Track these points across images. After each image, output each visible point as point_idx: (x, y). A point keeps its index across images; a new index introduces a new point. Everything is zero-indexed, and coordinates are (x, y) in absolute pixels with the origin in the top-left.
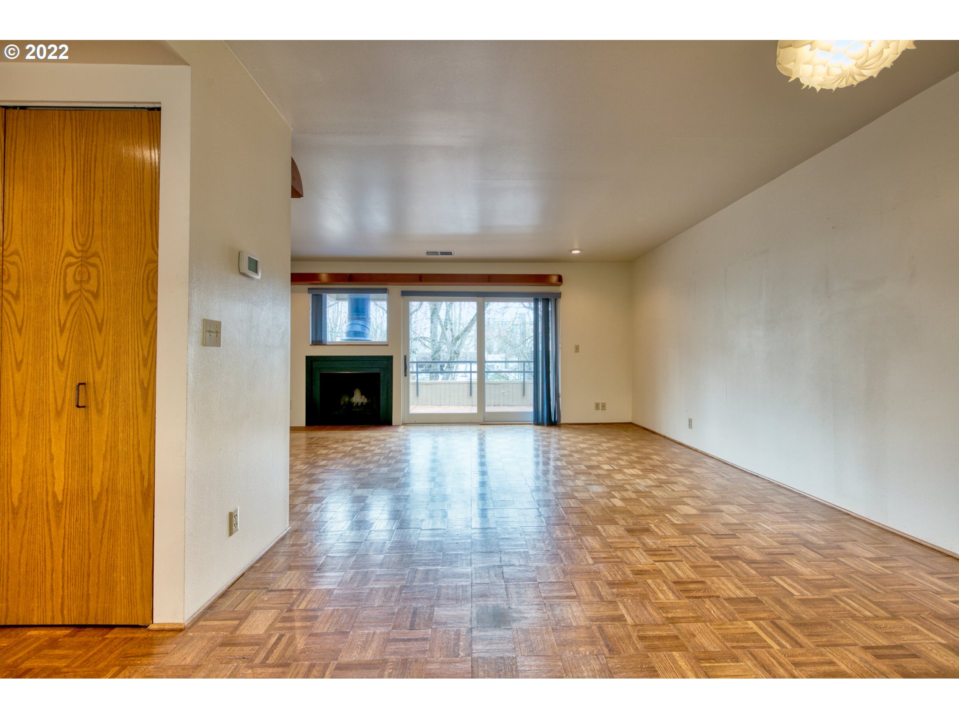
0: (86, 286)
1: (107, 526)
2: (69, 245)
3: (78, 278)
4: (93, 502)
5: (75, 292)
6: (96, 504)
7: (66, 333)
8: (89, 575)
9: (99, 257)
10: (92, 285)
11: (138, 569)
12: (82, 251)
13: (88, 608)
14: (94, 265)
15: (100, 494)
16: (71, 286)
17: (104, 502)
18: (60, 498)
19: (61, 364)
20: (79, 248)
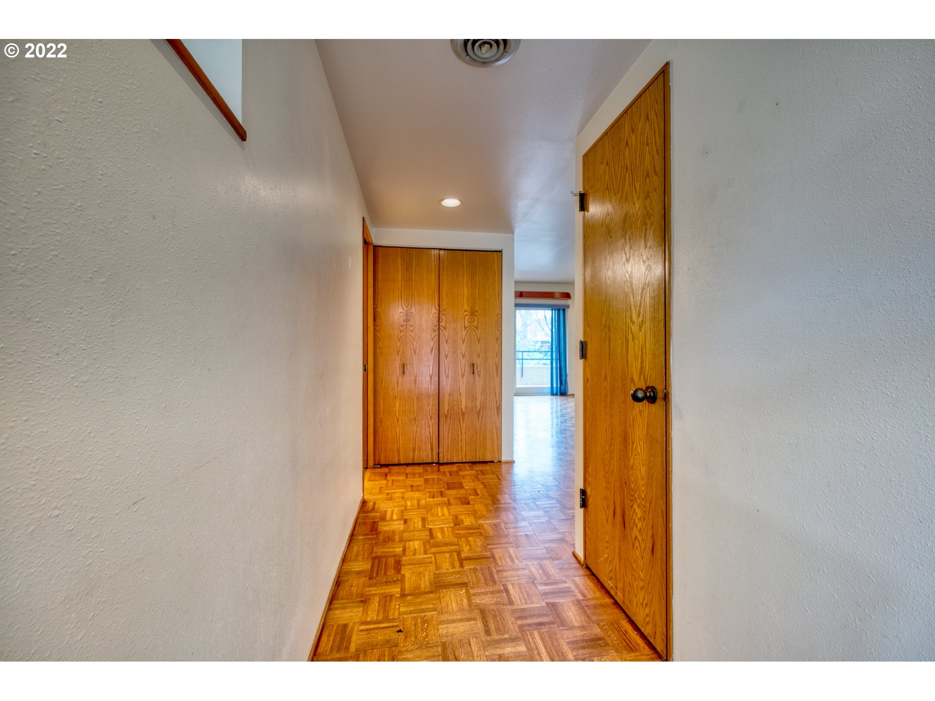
0: (472, 324)
1: (483, 422)
2: (466, 307)
3: (470, 321)
4: (477, 412)
5: (468, 326)
6: (478, 413)
7: (465, 344)
8: (476, 441)
9: (478, 312)
10: (475, 324)
11: (496, 439)
12: (471, 310)
13: (476, 455)
14: (476, 315)
15: (480, 409)
16: (467, 324)
17: (481, 413)
18: (464, 411)
19: (463, 356)
20: (470, 308)
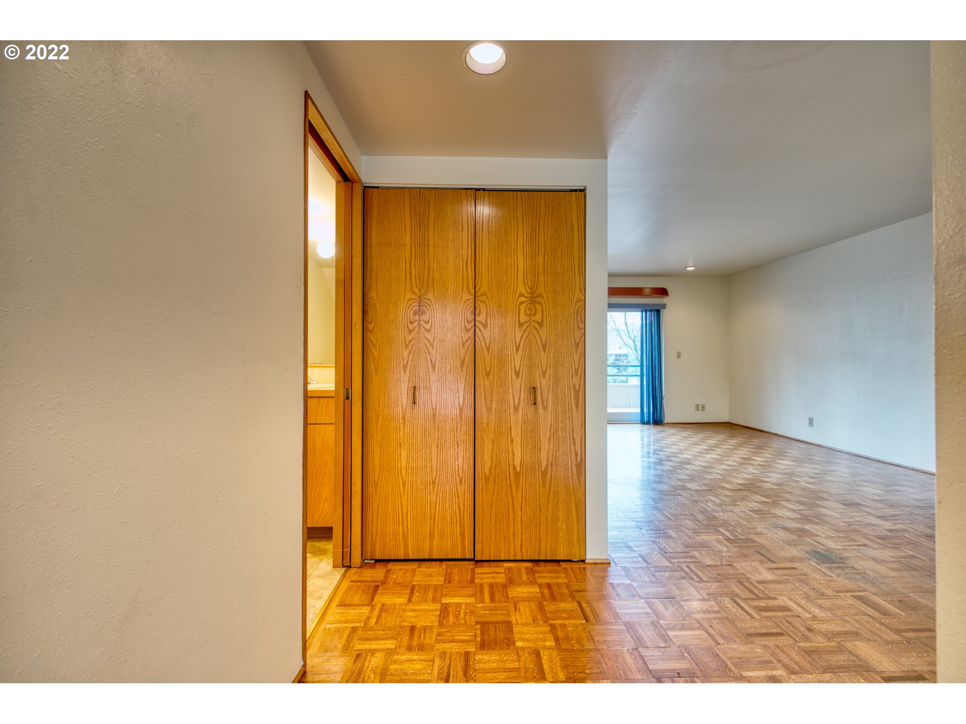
0: (533, 318)
1: (552, 489)
2: (521, 289)
3: (528, 312)
4: (542, 472)
5: (526, 322)
6: (544, 474)
7: (520, 352)
8: (540, 524)
9: (542, 297)
10: (538, 318)
11: (575, 521)
12: (531, 293)
13: (540, 548)
14: (539, 303)
15: (547, 467)
16: (523, 318)
17: (549, 473)
18: (518, 469)
19: (517, 374)
20: (529, 290)
